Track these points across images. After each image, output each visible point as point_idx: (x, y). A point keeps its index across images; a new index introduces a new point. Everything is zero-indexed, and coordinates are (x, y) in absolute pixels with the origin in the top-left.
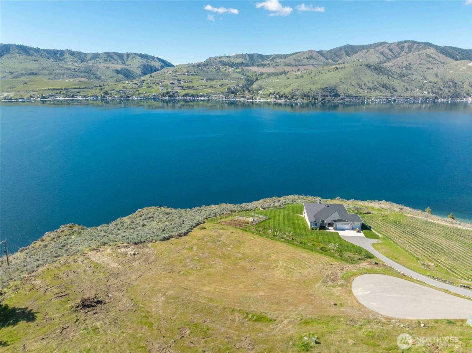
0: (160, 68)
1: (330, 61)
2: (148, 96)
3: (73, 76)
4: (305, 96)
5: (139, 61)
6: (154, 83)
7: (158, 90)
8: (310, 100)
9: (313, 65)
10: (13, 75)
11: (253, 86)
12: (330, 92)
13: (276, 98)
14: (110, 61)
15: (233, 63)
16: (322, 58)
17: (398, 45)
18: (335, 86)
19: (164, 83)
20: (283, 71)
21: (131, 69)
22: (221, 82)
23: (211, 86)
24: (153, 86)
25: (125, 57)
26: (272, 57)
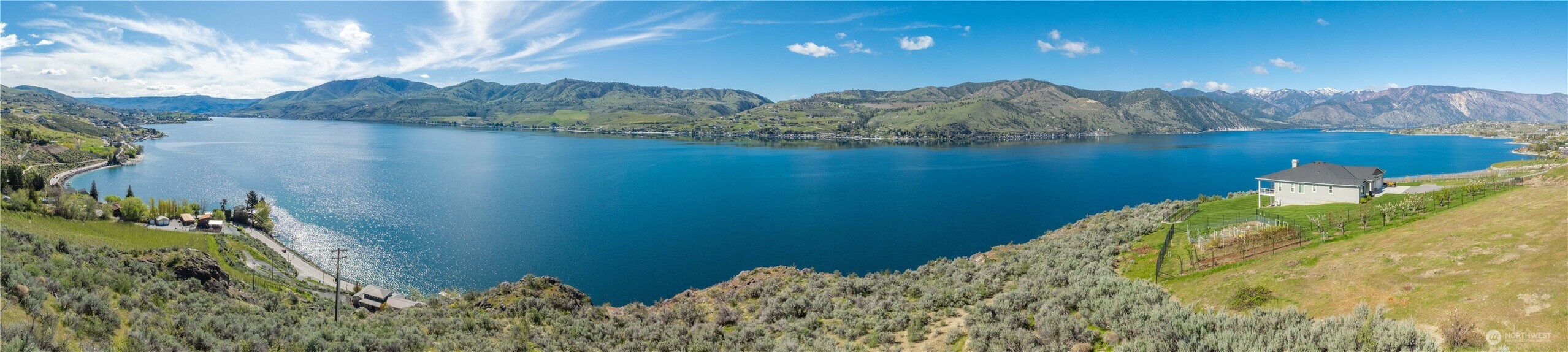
0: (758, 105)
1: (952, 98)
2: (744, 133)
3: (667, 111)
4: (930, 132)
5: (737, 98)
6: (751, 119)
7: (756, 126)
8: (938, 137)
9: (934, 101)
10: (611, 110)
11: (869, 123)
12: (959, 129)
13: (898, 135)
14: (706, 97)
15: (843, 99)
16: (943, 94)
17: (1019, 83)
18: (964, 122)
19: (763, 119)
20: (901, 107)
21: (727, 106)
22: (830, 119)
23: (818, 123)
24: (751, 122)
25: (722, 93)
26: (886, 94)
